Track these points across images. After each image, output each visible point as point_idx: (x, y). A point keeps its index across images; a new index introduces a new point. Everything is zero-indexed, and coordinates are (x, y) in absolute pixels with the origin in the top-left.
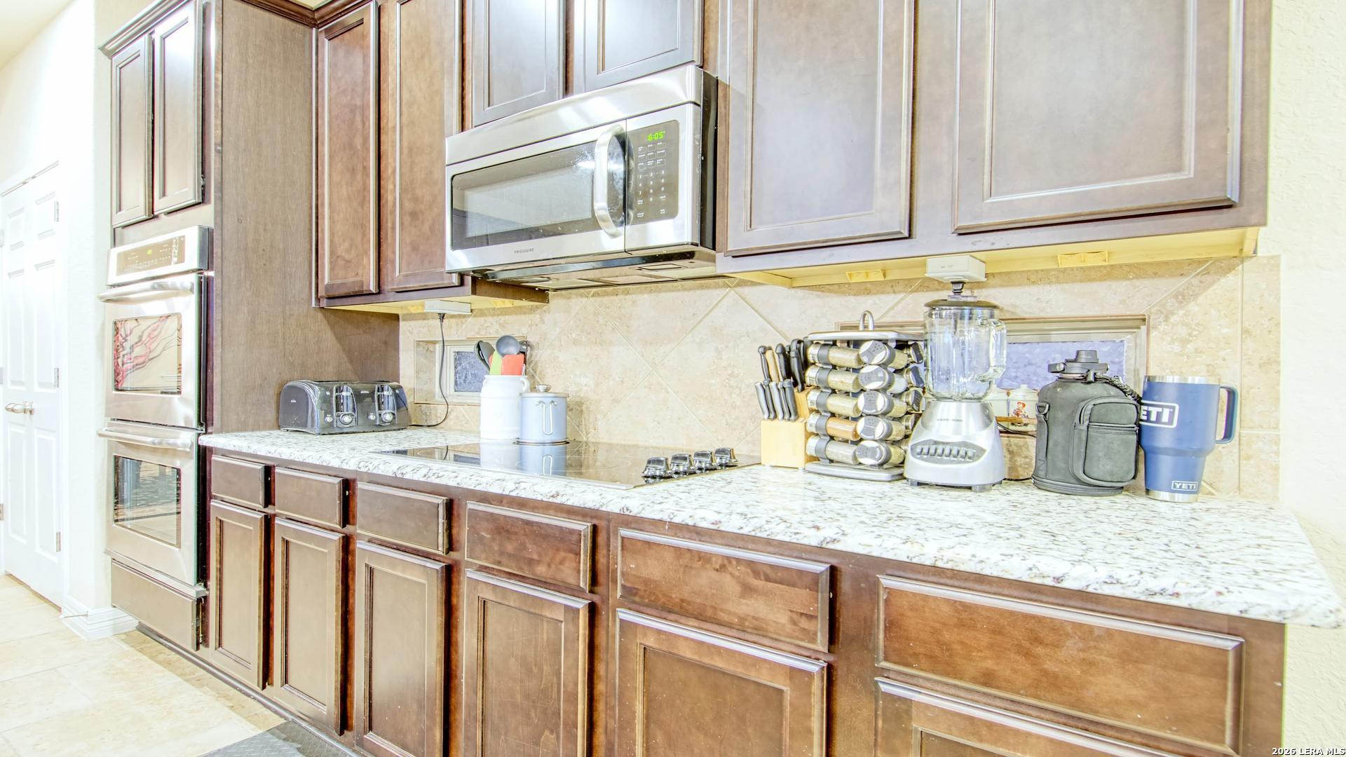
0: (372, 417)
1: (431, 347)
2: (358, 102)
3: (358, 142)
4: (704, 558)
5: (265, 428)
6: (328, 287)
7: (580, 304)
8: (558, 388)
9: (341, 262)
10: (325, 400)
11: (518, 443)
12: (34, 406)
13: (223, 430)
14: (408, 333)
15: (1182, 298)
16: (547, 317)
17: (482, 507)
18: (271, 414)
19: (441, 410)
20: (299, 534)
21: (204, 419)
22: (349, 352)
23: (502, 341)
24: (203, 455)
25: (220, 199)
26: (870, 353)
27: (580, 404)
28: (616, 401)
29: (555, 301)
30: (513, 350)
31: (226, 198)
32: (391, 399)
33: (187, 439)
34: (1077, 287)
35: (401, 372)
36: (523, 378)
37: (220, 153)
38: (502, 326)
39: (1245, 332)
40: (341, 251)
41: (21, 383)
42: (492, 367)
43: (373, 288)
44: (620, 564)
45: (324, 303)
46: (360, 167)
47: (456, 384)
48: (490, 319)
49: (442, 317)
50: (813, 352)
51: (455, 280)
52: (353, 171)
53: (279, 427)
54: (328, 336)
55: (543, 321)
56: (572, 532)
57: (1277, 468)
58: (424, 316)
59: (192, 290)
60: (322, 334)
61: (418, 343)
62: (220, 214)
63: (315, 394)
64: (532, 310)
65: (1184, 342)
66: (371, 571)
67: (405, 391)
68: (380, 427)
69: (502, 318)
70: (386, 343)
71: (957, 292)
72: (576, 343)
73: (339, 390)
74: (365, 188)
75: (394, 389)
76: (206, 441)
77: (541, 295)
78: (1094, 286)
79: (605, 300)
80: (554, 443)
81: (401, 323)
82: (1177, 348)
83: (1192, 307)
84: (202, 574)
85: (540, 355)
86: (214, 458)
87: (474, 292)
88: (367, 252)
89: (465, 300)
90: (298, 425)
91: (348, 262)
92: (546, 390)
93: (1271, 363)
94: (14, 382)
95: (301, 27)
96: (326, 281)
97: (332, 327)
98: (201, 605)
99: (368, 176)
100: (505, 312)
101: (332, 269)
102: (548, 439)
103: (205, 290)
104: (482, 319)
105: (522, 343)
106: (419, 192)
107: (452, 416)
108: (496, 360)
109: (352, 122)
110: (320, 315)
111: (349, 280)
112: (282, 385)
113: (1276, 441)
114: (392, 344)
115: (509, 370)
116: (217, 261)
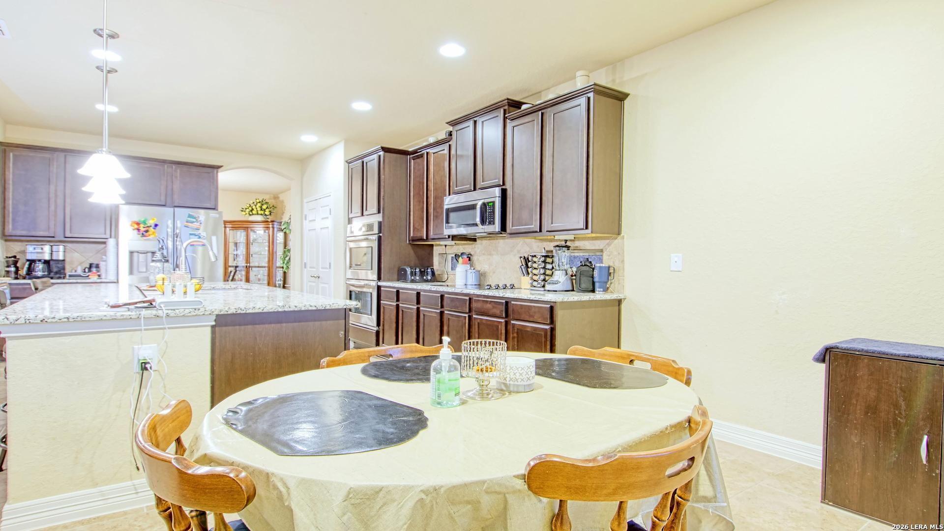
0: (425, 278)
1: (443, 255)
2: (421, 180)
3: (421, 193)
4: (487, 302)
5: (395, 281)
6: (412, 237)
7: (485, 242)
8: (478, 268)
9: (416, 230)
10: (412, 273)
11: (465, 285)
12: (320, 275)
13: (384, 281)
14: (437, 250)
15: (609, 245)
16: (476, 246)
17: (448, 296)
18: (396, 277)
19: (446, 276)
20: (406, 308)
21: (379, 278)
22: (418, 257)
23: (462, 254)
24: (379, 288)
25: (383, 213)
26: (540, 258)
27: (485, 273)
28: (494, 272)
29: (478, 241)
30: (465, 257)
31: (385, 212)
32: (431, 272)
33: (374, 284)
34: (591, 242)
35: (434, 264)
36: (469, 266)
37: (383, 199)
38: (464, 249)
39: (619, 253)
40: (416, 226)
41: (314, 268)
42: (459, 261)
43: (425, 238)
44: (474, 305)
45: (411, 242)
46: (422, 200)
47: (452, 268)
48: (461, 246)
49: (446, 246)
50: (530, 258)
51: (447, 237)
52: (420, 202)
53: (398, 281)
54: (412, 252)
55: (475, 248)
56: (465, 299)
57: (624, 286)
58: (441, 245)
59: (376, 240)
60: (410, 251)
61: (440, 254)
62: (383, 217)
63: (409, 270)
64: (472, 244)
65: (609, 256)
66: (424, 315)
67: (435, 270)
68: (427, 281)
69: (464, 246)
70: (429, 254)
71: (566, 243)
72: (484, 254)
73: (415, 269)
74: (423, 208)
75: (431, 269)
76: (380, 284)
77: (475, 240)
78: (594, 241)
79: (492, 241)
80: (475, 285)
81: (434, 247)
82: (608, 257)
83: (610, 247)
84: (378, 324)
85: (474, 258)
86: (382, 289)
87: (452, 240)
88: (423, 227)
89: (449, 242)
90: (404, 280)
91: (418, 229)
92: (474, 269)
93: (623, 261)
94: (311, 268)
95: (405, 156)
96: (412, 235)
97: (413, 249)
98: (378, 333)
99: (424, 204)
100: (464, 244)
101: (413, 231)
102: (473, 284)
103: (380, 238)
104: (458, 246)
105: (469, 254)
106: (438, 210)
107: (449, 278)
108: (460, 260)
109: (420, 187)
110: (410, 246)
111: (418, 235)
112: (399, 268)
113: (624, 280)
114: (431, 254)
115: (464, 263)
116: (382, 231)
